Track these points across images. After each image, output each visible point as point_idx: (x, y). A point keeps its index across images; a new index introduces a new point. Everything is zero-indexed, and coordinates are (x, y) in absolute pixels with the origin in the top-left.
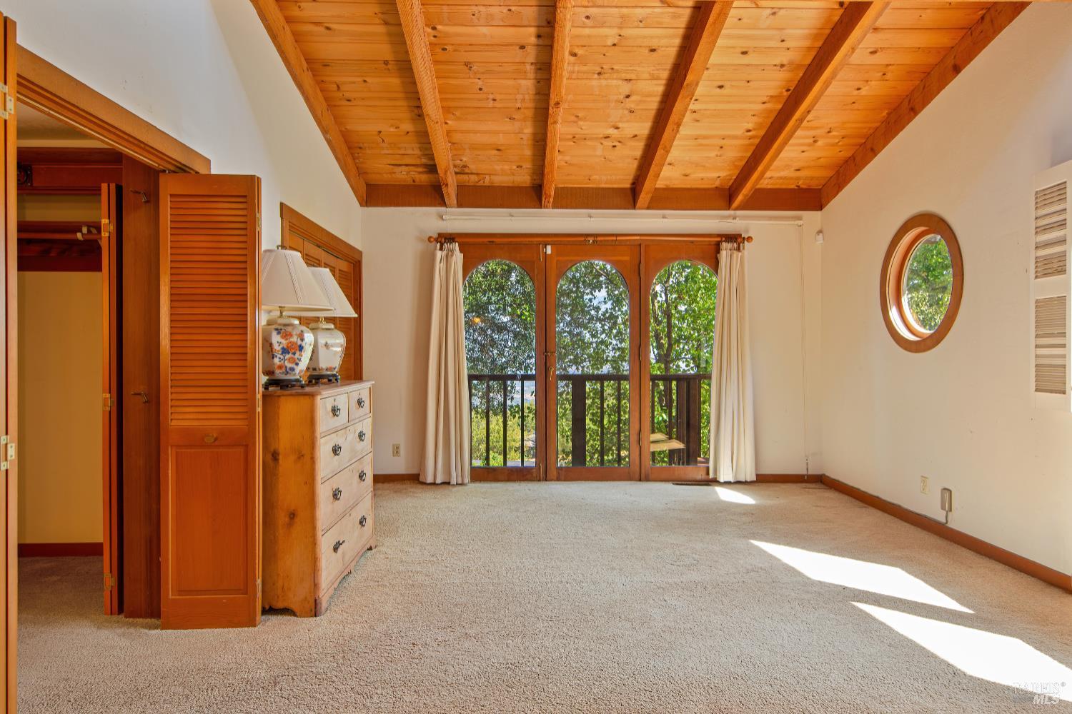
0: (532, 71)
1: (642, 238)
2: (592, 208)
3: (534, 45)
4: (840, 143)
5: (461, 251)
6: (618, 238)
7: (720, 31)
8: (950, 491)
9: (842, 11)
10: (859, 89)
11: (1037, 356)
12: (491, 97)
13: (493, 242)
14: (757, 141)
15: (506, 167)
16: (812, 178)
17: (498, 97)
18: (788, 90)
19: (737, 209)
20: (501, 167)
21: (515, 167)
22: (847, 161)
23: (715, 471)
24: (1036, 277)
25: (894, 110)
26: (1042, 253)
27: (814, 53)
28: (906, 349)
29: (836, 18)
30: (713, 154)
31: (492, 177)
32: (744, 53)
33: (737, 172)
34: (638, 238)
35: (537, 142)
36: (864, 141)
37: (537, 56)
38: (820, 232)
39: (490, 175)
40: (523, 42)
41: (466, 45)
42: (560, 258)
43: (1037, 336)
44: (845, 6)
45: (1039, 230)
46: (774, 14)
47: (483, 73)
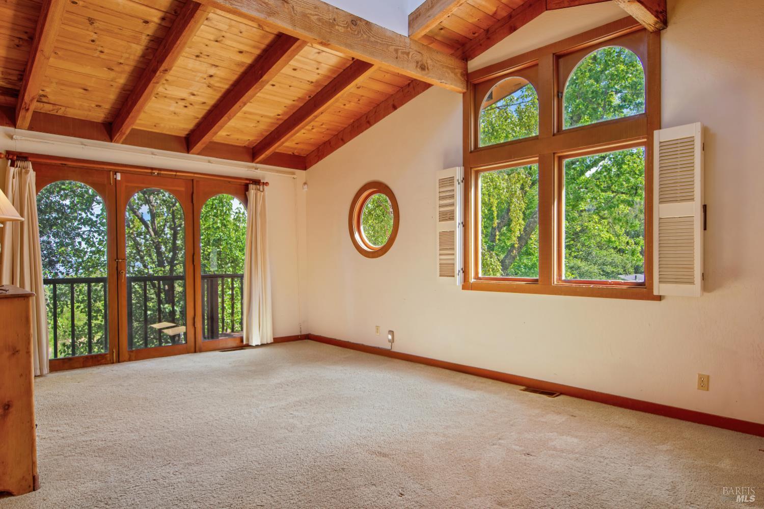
0: (146, 41)
1: (195, 175)
2: (155, 148)
3: (157, 24)
4: (325, 133)
5: (34, 169)
6: (178, 174)
7: (294, 56)
8: (393, 332)
9: (352, 62)
10: (345, 105)
11: (440, 260)
12: (100, 49)
13: (65, 164)
14: (281, 122)
15: (86, 105)
16: (303, 150)
17: (106, 51)
18: (310, 97)
19: (257, 163)
20: (80, 103)
21: (93, 106)
22: (325, 143)
23: (248, 339)
24: (440, 221)
25: (357, 120)
26: (442, 209)
27: (330, 80)
28: (366, 256)
29: (348, 65)
30: (252, 125)
31: (68, 109)
32: (295, 70)
33: (262, 139)
34: (192, 175)
35: (124, 91)
36: (336, 133)
37: (156, 31)
38: (305, 184)
39: (66, 107)
40: (148, 18)
41: (98, 6)
42: (129, 184)
43: (440, 250)
44: (354, 60)
45: (441, 198)
46: (319, 53)
47: (101, 30)
